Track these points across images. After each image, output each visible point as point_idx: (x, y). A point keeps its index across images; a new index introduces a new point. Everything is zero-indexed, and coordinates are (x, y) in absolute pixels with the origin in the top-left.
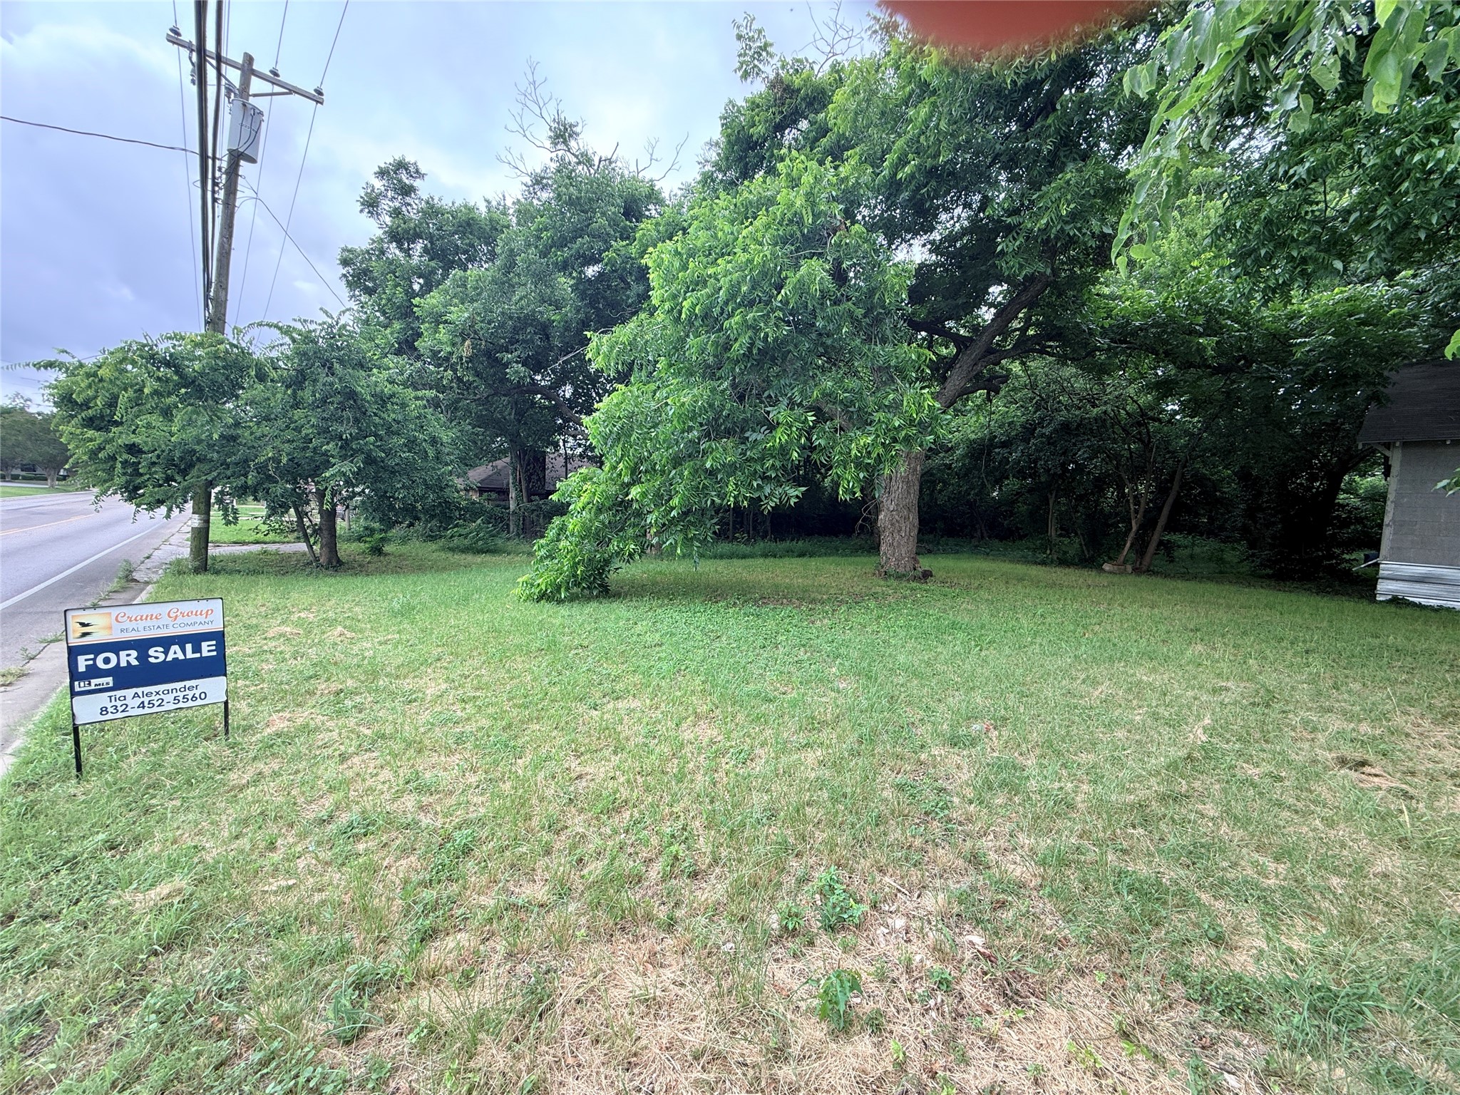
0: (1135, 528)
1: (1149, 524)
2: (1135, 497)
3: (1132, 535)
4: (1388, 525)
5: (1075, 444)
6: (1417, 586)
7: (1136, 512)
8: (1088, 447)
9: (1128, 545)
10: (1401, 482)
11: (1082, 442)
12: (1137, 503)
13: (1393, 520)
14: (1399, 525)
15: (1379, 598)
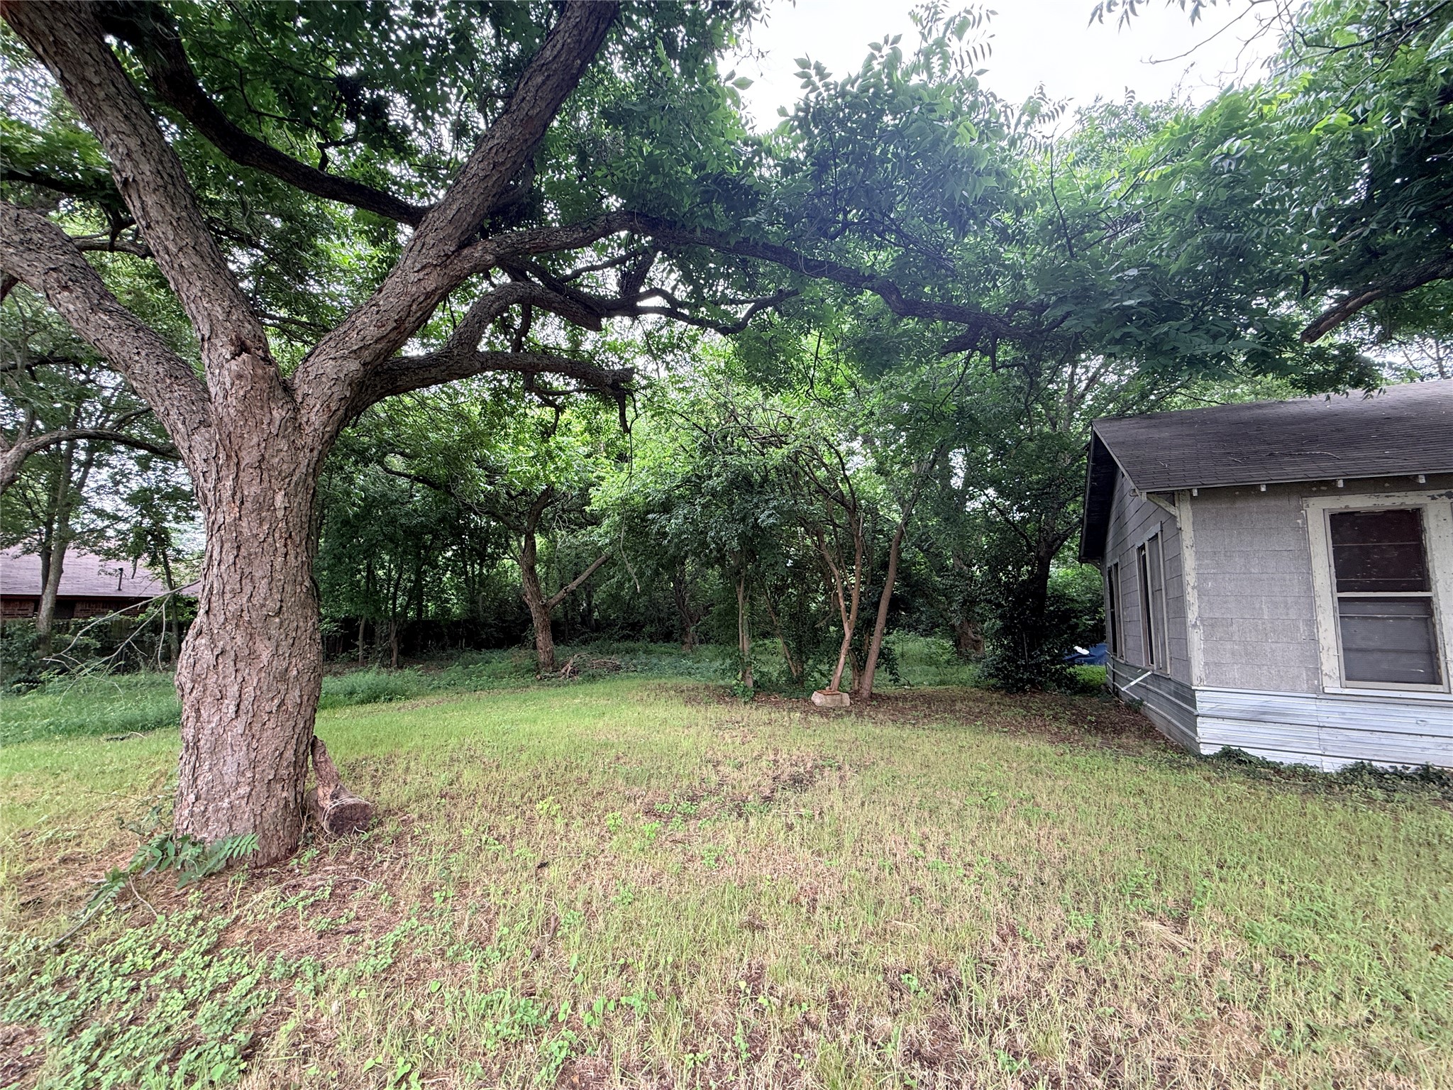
0: (848, 635)
1: (865, 626)
2: (846, 589)
3: (845, 645)
4: (1195, 626)
5: (757, 506)
6: (1255, 727)
7: (848, 610)
8: (774, 508)
9: (842, 660)
10: (1199, 555)
11: (767, 501)
12: (848, 597)
13: (1200, 617)
14: (1211, 625)
15: (1205, 751)
